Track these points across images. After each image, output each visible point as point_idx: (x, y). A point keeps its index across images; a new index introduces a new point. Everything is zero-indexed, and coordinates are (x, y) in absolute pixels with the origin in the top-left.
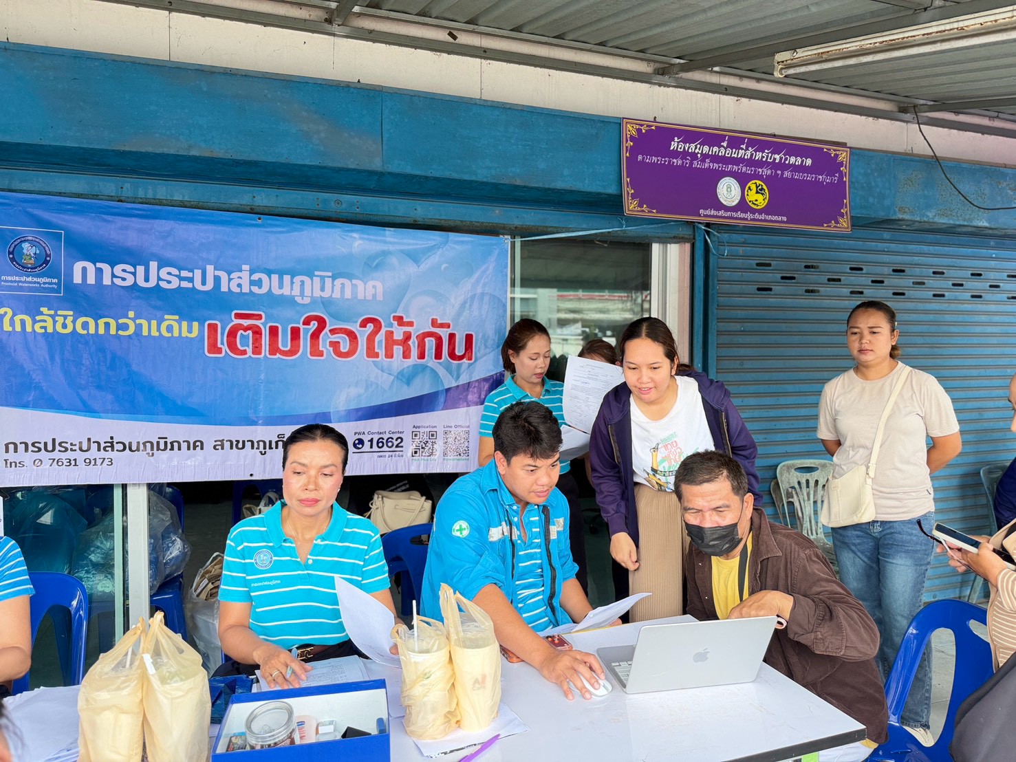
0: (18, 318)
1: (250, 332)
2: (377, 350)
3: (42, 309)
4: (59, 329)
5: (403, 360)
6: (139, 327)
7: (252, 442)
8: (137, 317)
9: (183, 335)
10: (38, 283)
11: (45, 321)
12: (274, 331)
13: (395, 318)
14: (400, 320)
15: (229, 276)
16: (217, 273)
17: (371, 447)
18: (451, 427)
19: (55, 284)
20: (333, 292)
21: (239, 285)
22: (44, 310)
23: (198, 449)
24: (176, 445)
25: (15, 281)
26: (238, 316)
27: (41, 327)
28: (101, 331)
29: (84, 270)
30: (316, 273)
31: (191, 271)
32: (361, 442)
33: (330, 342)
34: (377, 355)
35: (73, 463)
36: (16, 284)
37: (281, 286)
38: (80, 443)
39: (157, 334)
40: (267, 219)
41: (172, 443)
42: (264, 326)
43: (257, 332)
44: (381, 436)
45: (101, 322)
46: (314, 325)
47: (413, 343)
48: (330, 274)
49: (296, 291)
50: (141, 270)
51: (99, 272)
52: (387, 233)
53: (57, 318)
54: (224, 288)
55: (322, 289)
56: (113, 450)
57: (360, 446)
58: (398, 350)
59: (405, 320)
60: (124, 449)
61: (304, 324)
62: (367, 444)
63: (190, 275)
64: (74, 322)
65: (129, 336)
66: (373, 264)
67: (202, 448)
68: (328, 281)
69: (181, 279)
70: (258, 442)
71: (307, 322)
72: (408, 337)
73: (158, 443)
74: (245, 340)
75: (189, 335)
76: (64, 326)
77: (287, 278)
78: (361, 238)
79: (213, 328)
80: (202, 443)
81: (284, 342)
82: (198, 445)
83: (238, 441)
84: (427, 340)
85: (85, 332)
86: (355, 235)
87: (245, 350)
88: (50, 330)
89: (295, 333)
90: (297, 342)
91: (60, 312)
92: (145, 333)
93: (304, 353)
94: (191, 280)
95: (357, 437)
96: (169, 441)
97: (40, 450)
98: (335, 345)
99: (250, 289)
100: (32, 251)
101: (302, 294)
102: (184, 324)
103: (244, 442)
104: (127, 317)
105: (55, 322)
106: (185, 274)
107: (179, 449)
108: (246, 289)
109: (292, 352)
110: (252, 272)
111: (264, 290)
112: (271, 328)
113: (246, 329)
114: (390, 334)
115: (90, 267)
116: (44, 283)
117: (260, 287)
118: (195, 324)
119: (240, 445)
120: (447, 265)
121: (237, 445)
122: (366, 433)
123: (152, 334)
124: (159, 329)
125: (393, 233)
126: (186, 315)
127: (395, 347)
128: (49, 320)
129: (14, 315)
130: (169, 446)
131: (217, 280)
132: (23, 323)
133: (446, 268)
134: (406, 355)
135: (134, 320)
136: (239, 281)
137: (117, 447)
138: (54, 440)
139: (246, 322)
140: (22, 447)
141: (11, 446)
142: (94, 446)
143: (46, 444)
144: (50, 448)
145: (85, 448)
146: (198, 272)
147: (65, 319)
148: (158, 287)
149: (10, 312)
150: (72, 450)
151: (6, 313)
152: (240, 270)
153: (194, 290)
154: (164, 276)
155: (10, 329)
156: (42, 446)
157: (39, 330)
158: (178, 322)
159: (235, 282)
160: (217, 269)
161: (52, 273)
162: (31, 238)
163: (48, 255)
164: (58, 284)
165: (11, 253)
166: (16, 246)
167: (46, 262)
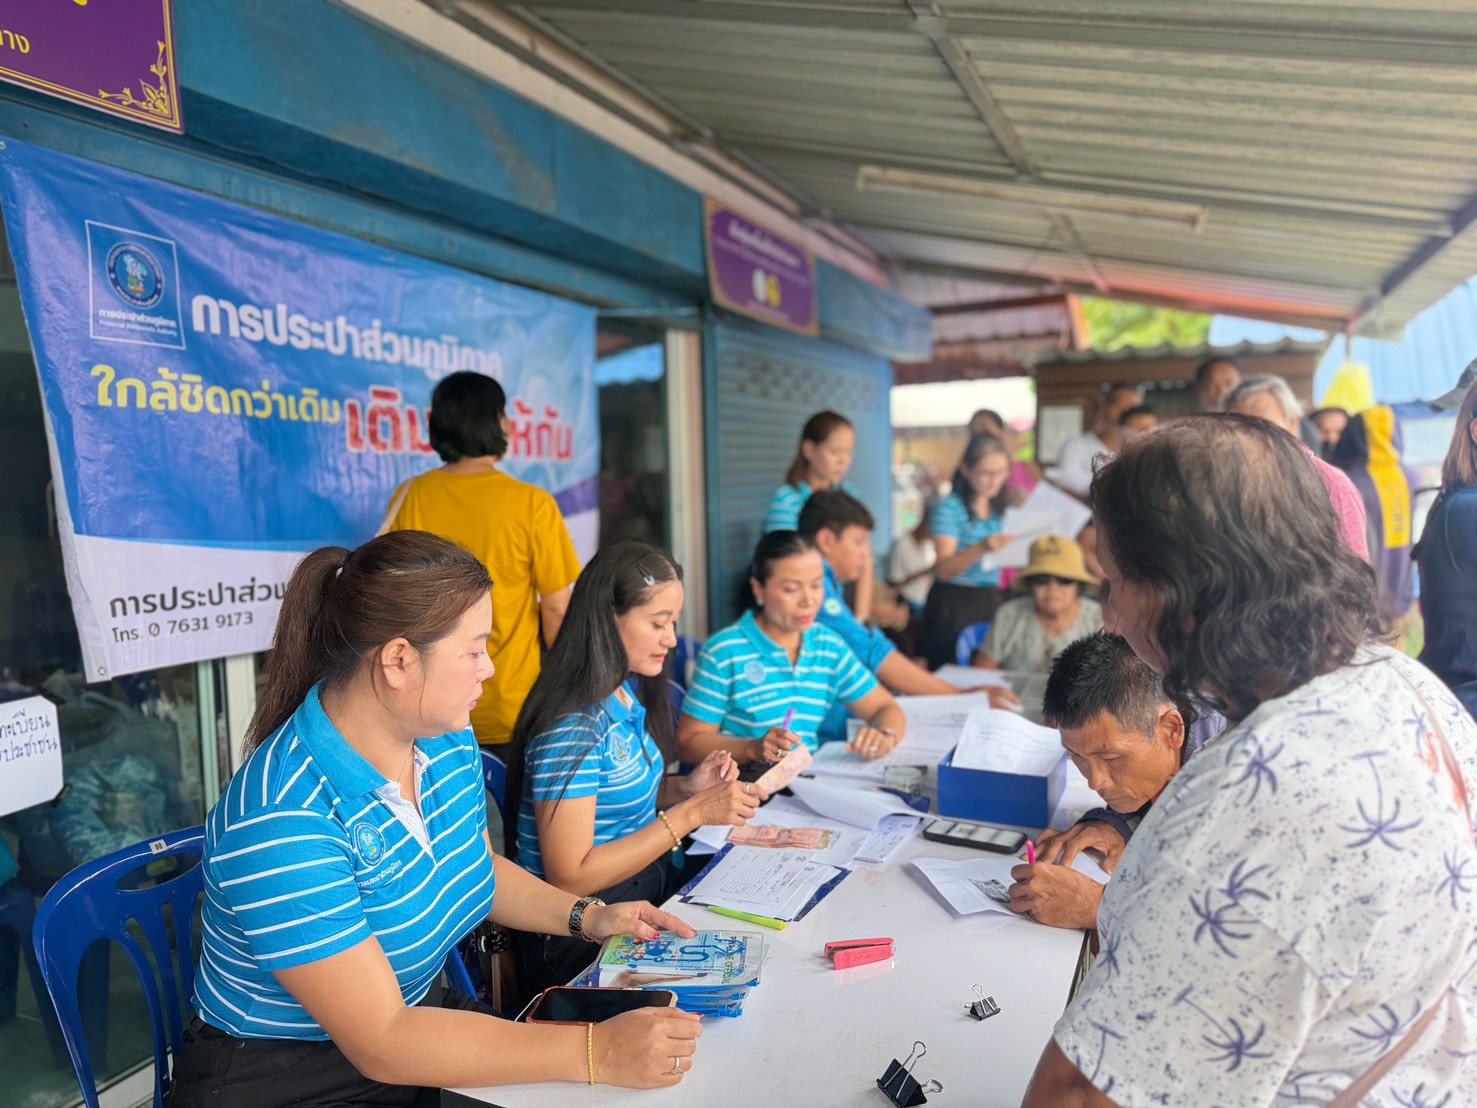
0: (122, 387)
1: (388, 418)
3: (161, 371)
4: (186, 405)
5: (526, 458)
6: (275, 405)
8: (274, 389)
9: (324, 420)
10: (152, 325)
11: (164, 390)
12: (413, 417)
13: (517, 403)
14: (520, 406)
15: (361, 334)
16: (350, 329)
19: (172, 328)
21: (372, 349)
22: (164, 372)
25: (120, 321)
26: (376, 394)
27: (160, 401)
28: (236, 410)
31: (322, 323)
35: (202, 624)
36: (122, 326)
37: (412, 354)
38: (210, 592)
39: (297, 417)
42: (401, 409)
43: (396, 419)
45: (236, 395)
47: (533, 437)
48: (456, 340)
49: (427, 361)
50: (268, 314)
51: (224, 316)
53: (182, 387)
54: (357, 353)
55: (450, 360)
56: (252, 599)
58: (523, 444)
59: (525, 406)
60: (269, 596)
63: (321, 329)
64: (203, 393)
65: (266, 419)
66: (493, 330)
68: (455, 350)
69: (313, 335)
72: (528, 428)
74: (383, 430)
75: (331, 420)
76: (192, 400)
77: (417, 341)
79: (353, 411)
84: (543, 432)
85: (218, 411)
87: (387, 443)
88: (173, 406)
91: (186, 377)
92: (283, 415)
94: (322, 336)
97: (155, 607)
99: (382, 355)
100: (138, 270)
101: (432, 366)
102: (324, 403)
104: (260, 388)
105: (179, 392)
106: (316, 327)
108: (378, 356)
110: (383, 330)
111: (395, 358)
112: (410, 411)
113: (384, 413)
115: (213, 306)
116: (161, 327)
117: (391, 354)
123: (292, 418)
124: (297, 411)
126: (324, 391)
127: (520, 441)
128: (171, 388)
129: (119, 377)
131: (349, 338)
132: (132, 391)
134: (529, 450)
135: (269, 393)
136: (371, 342)
137: (261, 593)
138: (175, 590)
139: (384, 403)
140: (131, 605)
141: (118, 605)
142: (227, 595)
143: (163, 597)
144: (169, 603)
145: (216, 598)
146: (329, 325)
147: (193, 388)
148: (289, 345)
149: (110, 373)
150: (200, 604)
151: (103, 375)
152: (370, 327)
153: (325, 352)
154: (294, 329)
155: (109, 403)
156: (157, 601)
157: (157, 406)
158: (319, 398)
159: (367, 344)
160: (348, 322)
161: (167, 310)
162: (133, 248)
163: (158, 281)
164: (177, 329)
165: (112, 270)
166: (116, 258)
167: (158, 292)
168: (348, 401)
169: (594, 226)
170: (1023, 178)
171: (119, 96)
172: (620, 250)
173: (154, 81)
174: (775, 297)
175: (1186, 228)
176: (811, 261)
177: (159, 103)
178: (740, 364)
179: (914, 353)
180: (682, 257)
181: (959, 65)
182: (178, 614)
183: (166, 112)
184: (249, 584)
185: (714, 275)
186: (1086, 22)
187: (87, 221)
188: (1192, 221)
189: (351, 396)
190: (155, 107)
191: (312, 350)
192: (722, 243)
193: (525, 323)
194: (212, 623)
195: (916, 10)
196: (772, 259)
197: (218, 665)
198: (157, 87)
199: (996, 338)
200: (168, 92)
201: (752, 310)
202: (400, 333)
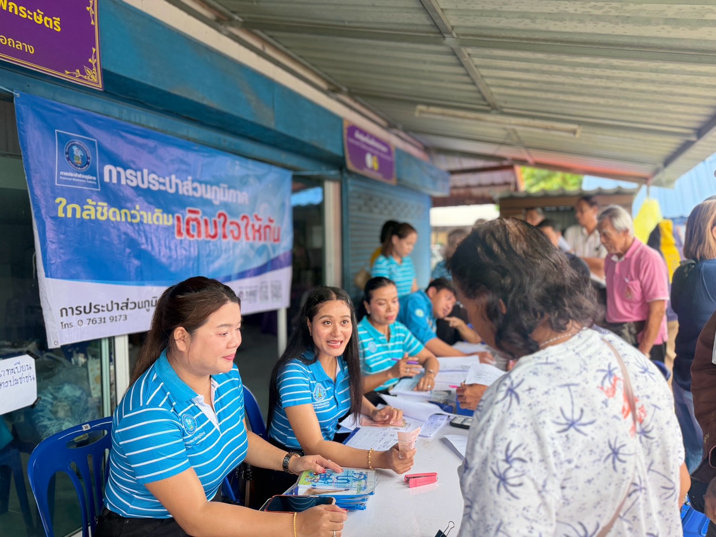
0: (70, 208)
1: (195, 222)
2: (249, 235)
4: (99, 217)
5: (259, 241)
6: (142, 216)
8: (141, 209)
9: (165, 224)
10: (85, 179)
11: (89, 210)
12: (206, 222)
13: (254, 216)
15: (183, 183)
16: (177, 181)
19: (94, 181)
20: (228, 198)
21: (187, 190)
22: (89, 201)
25: (70, 177)
26: (190, 211)
27: (88, 215)
28: (123, 219)
30: (222, 185)
31: (164, 178)
32: (243, 293)
33: (230, 230)
34: (249, 238)
35: (103, 320)
36: (71, 179)
37: (206, 193)
38: (107, 305)
39: (152, 223)
42: (201, 219)
43: (199, 223)
45: (122, 212)
46: (222, 219)
47: (262, 232)
48: (227, 186)
49: (213, 196)
50: (139, 174)
51: (119, 174)
53: (98, 208)
54: (180, 192)
55: (224, 196)
56: (127, 308)
58: (257, 235)
59: (258, 217)
60: (135, 307)
63: (164, 181)
64: (108, 211)
65: (137, 223)
66: (244, 182)
68: (227, 191)
69: (160, 183)
71: (219, 217)
72: (260, 227)
73: (152, 301)
74: (193, 229)
75: (168, 224)
76: (102, 214)
77: (209, 187)
79: (178, 219)
85: (114, 220)
87: (194, 235)
88: (93, 217)
89: (215, 222)
91: (100, 203)
92: (145, 221)
93: (220, 236)
94: (164, 184)
95: (241, 290)
98: (232, 232)
99: (192, 193)
100: (80, 153)
101: (215, 199)
102: (165, 216)
104: (135, 209)
105: (96, 211)
106: (161, 180)
108: (190, 193)
109: (215, 236)
110: (193, 181)
111: (199, 194)
112: (204, 220)
113: (193, 220)
114: (253, 226)
115: (114, 170)
117: (197, 193)
122: (244, 287)
123: (149, 223)
124: (152, 220)
127: (256, 233)
128: (93, 209)
129: (68, 204)
131: (177, 185)
132: (74, 210)
134: (260, 238)
135: (138, 211)
136: (188, 187)
137: (131, 306)
138: (91, 304)
139: (193, 216)
140: (70, 311)
141: (64, 311)
142: (115, 306)
143: (85, 307)
144: (87, 310)
145: (110, 308)
146: (167, 179)
147: (103, 209)
148: (149, 188)
149: (64, 201)
150: (102, 311)
151: (61, 202)
152: (187, 180)
153: (166, 192)
154: (151, 181)
155: (63, 215)
156: (82, 309)
157: (85, 217)
158: (162, 214)
159: (185, 188)
160: (177, 178)
161: (92, 172)
162: (77, 143)
163: (88, 158)
164: (96, 181)
165: (67, 153)
166: (69, 148)
167: (88, 163)
168: (176, 215)
169: (292, 133)
170: (494, 112)
171: (74, 73)
172: (304, 144)
173: (90, 66)
174: (376, 166)
175: (571, 135)
176: (393, 149)
177: (92, 76)
178: (359, 197)
179: (441, 192)
180: (333, 147)
181: (465, 59)
182: (92, 315)
183: (96, 80)
184: (126, 301)
185: (347, 156)
186: (525, 42)
187: (56, 130)
188: (574, 132)
189: (177, 212)
190: (90, 78)
191: (159, 191)
192: (352, 141)
193: (259, 178)
194: (107, 320)
195: (445, 35)
196: (375, 148)
197: (111, 340)
198: (92, 69)
199: (480, 186)
200: (97, 71)
201: (365, 172)
202: (201, 182)
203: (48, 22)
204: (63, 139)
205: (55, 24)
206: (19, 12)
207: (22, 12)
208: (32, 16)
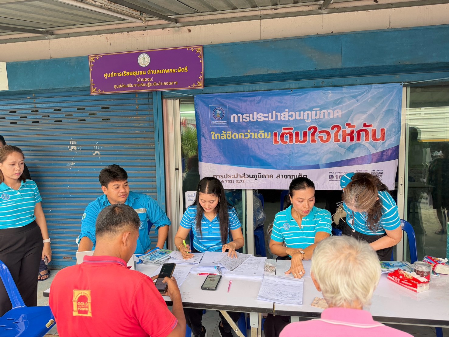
0: (216, 135)
1: (288, 135)
2: (339, 138)
3: (223, 131)
4: (228, 138)
5: (350, 142)
6: (251, 135)
7: (290, 176)
8: (251, 132)
9: (266, 137)
10: (221, 123)
11: (224, 135)
12: (297, 134)
13: (347, 124)
14: (348, 125)
15: (281, 114)
16: (277, 113)
17: (337, 179)
18: (374, 171)
19: (226, 123)
20: (320, 116)
21: (284, 117)
22: (223, 132)
23: (271, 178)
24: (264, 176)
25: (215, 123)
26: (284, 129)
27: (223, 137)
28: (240, 138)
29: (234, 117)
30: (313, 109)
32: (332, 176)
33: (319, 136)
34: (339, 141)
35: (232, 182)
37: (300, 116)
38: (235, 175)
39: (257, 138)
40: (295, 90)
41: (263, 175)
42: (293, 132)
43: (291, 134)
44: (341, 174)
45: (240, 134)
46: (312, 130)
47: (355, 135)
48: (319, 109)
49: (305, 118)
50: (251, 115)
51: (239, 118)
52: (343, 89)
53: (227, 134)
54: (279, 119)
56: (244, 178)
57: (332, 178)
58: (348, 138)
59: (351, 125)
60: (248, 177)
61: (308, 130)
62: (335, 178)
63: (267, 115)
64: (232, 135)
65: (248, 139)
66: (337, 103)
67: (273, 178)
68: (318, 112)
69: (264, 117)
70: (292, 176)
71: (310, 129)
72: (353, 132)
73: (258, 175)
74: (287, 139)
75: (267, 137)
76: (229, 137)
77: (302, 113)
78: (332, 93)
79: (275, 135)
80: (272, 175)
81: (301, 138)
82: (272, 176)
83: (285, 176)
84: (361, 133)
85: (235, 138)
86: (329, 91)
87: (287, 142)
88: (225, 138)
89: (305, 134)
90: (306, 137)
91: (228, 132)
92: (253, 137)
93: (309, 142)
94: (268, 117)
95: (330, 174)
96: (262, 175)
97: (223, 177)
98: (321, 138)
99: (288, 119)
100: (219, 112)
101: (308, 119)
102: (266, 133)
103: (287, 176)
104: (247, 132)
105: (226, 135)
106: (265, 115)
107: (265, 178)
108: (287, 119)
109: (304, 141)
110: (289, 112)
111: (293, 118)
112: (296, 132)
113: (287, 134)
114: (344, 131)
115: (236, 116)
116: (223, 123)
117: (292, 117)
118: (269, 133)
119: (286, 177)
120: (371, 99)
121: (285, 177)
122: (334, 173)
123: (256, 138)
124: (258, 136)
125: (345, 88)
126: (266, 130)
127: (347, 137)
130: (262, 177)
131: (277, 116)
132: (218, 136)
133: (371, 100)
134: (352, 139)
135: (249, 133)
136: (284, 116)
137: (246, 176)
138: (227, 174)
139: (287, 131)
142: (239, 176)
143: (225, 175)
144: (226, 177)
145: (236, 177)
146: (270, 114)
147: (229, 134)
148: (257, 121)
149: (214, 133)
150: (232, 177)
151: (213, 133)
152: (285, 111)
153: (269, 121)
154: (259, 117)
155: (214, 139)
156: (223, 176)
157: (222, 138)
158: (264, 133)
161: (225, 119)
162: (219, 108)
163: (224, 114)
164: (227, 123)
165: (213, 114)
166: (215, 111)
167: (223, 116)
182: (228, 179)
183: (201, 85)
184: (244, 174)
187: (209, 105)
189: (275, 131)
190: (199, 85)
191: (264, 121)
198: (200, 81)
200: (202, 81)
202: (295, 111)
203: (183, 70)
204: (211, 108)
205: (186, 69)
206: (173, 71)
207: (174, 71)
208: (177, 71)
